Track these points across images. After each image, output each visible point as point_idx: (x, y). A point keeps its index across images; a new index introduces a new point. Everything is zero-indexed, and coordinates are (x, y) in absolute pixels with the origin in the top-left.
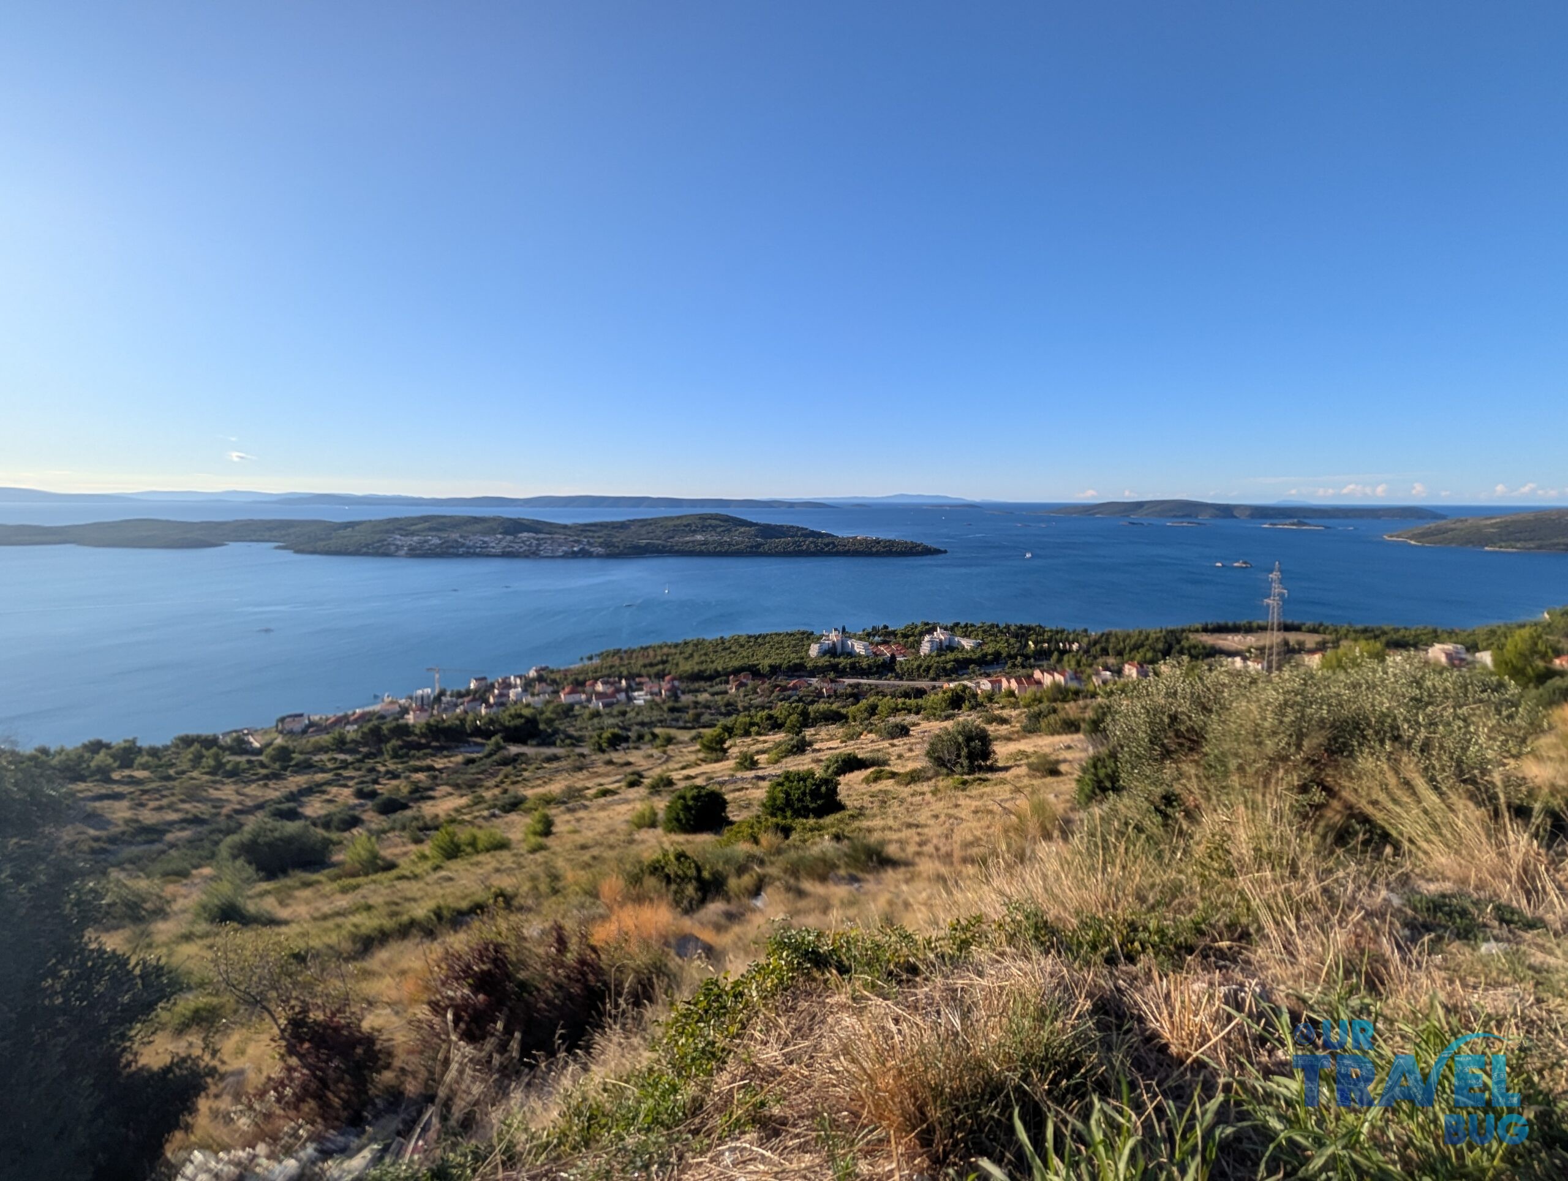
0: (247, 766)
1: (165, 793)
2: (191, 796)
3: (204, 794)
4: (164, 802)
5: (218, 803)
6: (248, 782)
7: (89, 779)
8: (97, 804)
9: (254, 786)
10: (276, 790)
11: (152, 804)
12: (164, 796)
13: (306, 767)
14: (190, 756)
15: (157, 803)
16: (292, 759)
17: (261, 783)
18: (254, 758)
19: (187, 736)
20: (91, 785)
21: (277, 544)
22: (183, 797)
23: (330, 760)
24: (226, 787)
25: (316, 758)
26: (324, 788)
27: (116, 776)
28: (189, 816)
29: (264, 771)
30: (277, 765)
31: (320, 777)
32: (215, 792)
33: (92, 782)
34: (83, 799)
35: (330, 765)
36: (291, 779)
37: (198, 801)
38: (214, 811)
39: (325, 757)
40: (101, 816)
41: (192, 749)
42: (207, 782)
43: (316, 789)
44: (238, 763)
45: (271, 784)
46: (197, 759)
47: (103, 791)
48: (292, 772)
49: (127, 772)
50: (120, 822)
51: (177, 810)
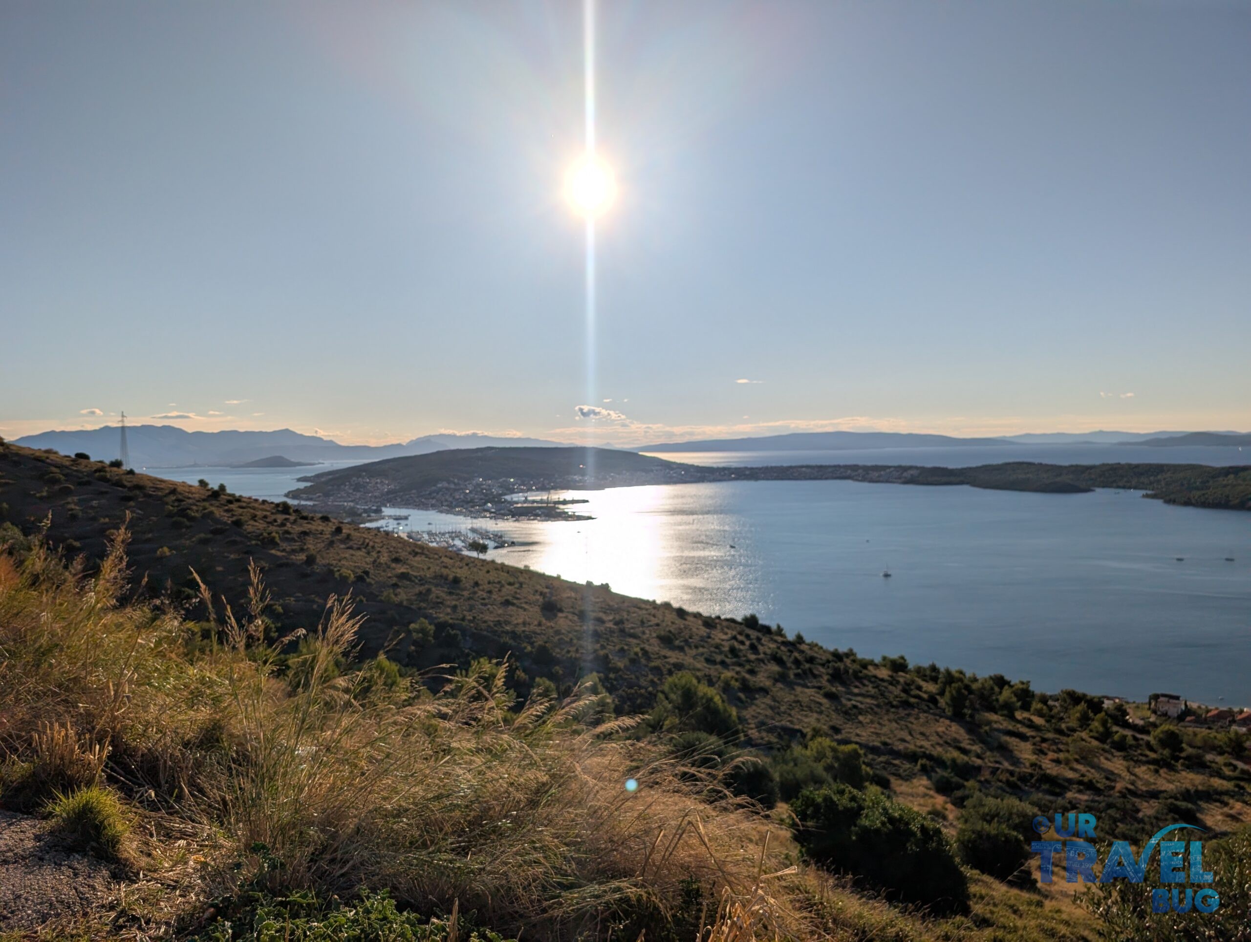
0: (1133, 742)
1: (1061, 747)
2: (1085, 758)
3: (1096, 760)
4: (1062, 756)
5: (1111, 776)
6: (1138, 763)
7: (1000, 713)
8: (1007, 738)
9: (1144, 768)
10: (1169, 781)
11: (1051, 755)
12: (1061, 751)
13: (1197, 764)
14: (1078, 715)
15: (1055, 756)
16: (1182, 750)
17: (1152, 767)
18: (1139, 736)
19: (1074, 692)
20: (1001, 718)
21: (1144, 492)
22: (1077, 757)
23: (1226, 765)
24: (1115, 759)
25: (1209, 757)
26: (1225, 798)
27: (1019, 715)
28: (1086, 779)
29: (1152, 755)
30: (1166, 752)
31: (1217, 782)
32: (1105, 762)
33: (1002, 715)
34: (998, 730)
35: (1227, 771)
36: (1184, 773)
37: (1093, 767)
38: (1108, 783)
39: (1220, 759)
40: (1011, 751)
41: (1079, 708)
42: (1098, 748)
43: (1215, 797)
44: (1124, 737)
45: (1162, 771)
46: (1084, 721)
47: (1010, 727)
48: (1183, 765)
49: (1026, 715)
50: (1027, 764)
51: (1072, 769)
